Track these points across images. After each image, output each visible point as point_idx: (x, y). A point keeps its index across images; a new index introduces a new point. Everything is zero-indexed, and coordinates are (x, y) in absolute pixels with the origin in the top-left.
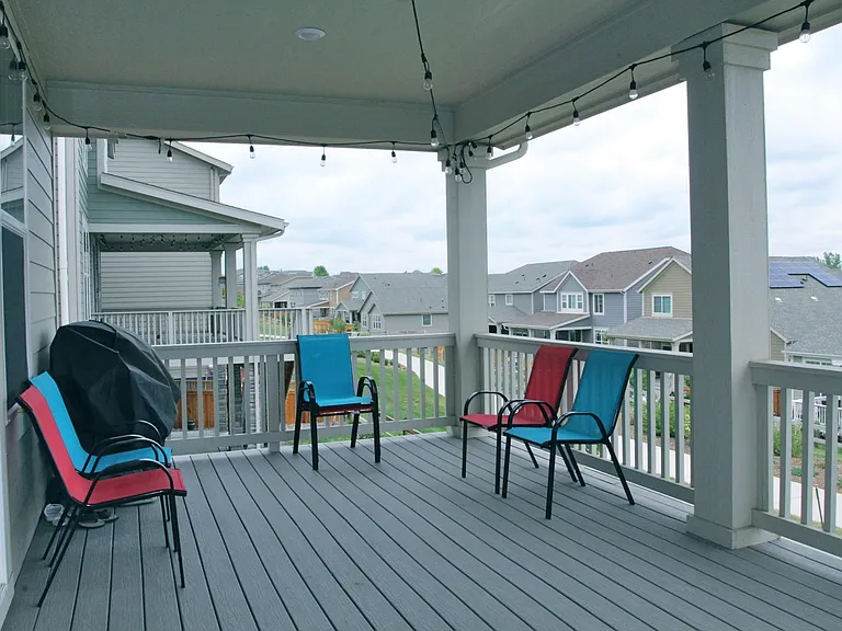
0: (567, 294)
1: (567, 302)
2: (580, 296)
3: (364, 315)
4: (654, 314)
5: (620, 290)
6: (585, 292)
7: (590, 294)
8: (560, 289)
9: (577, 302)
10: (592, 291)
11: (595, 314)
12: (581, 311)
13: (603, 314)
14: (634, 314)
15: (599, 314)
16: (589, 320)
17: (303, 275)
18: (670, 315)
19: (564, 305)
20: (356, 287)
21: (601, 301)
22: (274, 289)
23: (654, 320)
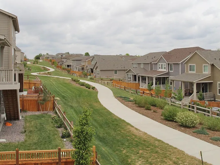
0: (161, 64)
1: (161, 67)
2: (165, 65)
3: (94, 70)
4: (190, 72)
5: (178, 63)
6: (166, 63)
7: (168, 64)
8: (158, 62)
9: (164, 67)
10: (169, 63)
11: (170, 71)
12: (165, 70)
13: (173, 71)
14: (183, 71)
15: (171, 71)
16: (168, 73)
17: (77, 55)
18: (194, 72)
19: (160, 68)
20: (93, 60)
21: (172, 67)
22: (68, 60)
23: (190, 74)
